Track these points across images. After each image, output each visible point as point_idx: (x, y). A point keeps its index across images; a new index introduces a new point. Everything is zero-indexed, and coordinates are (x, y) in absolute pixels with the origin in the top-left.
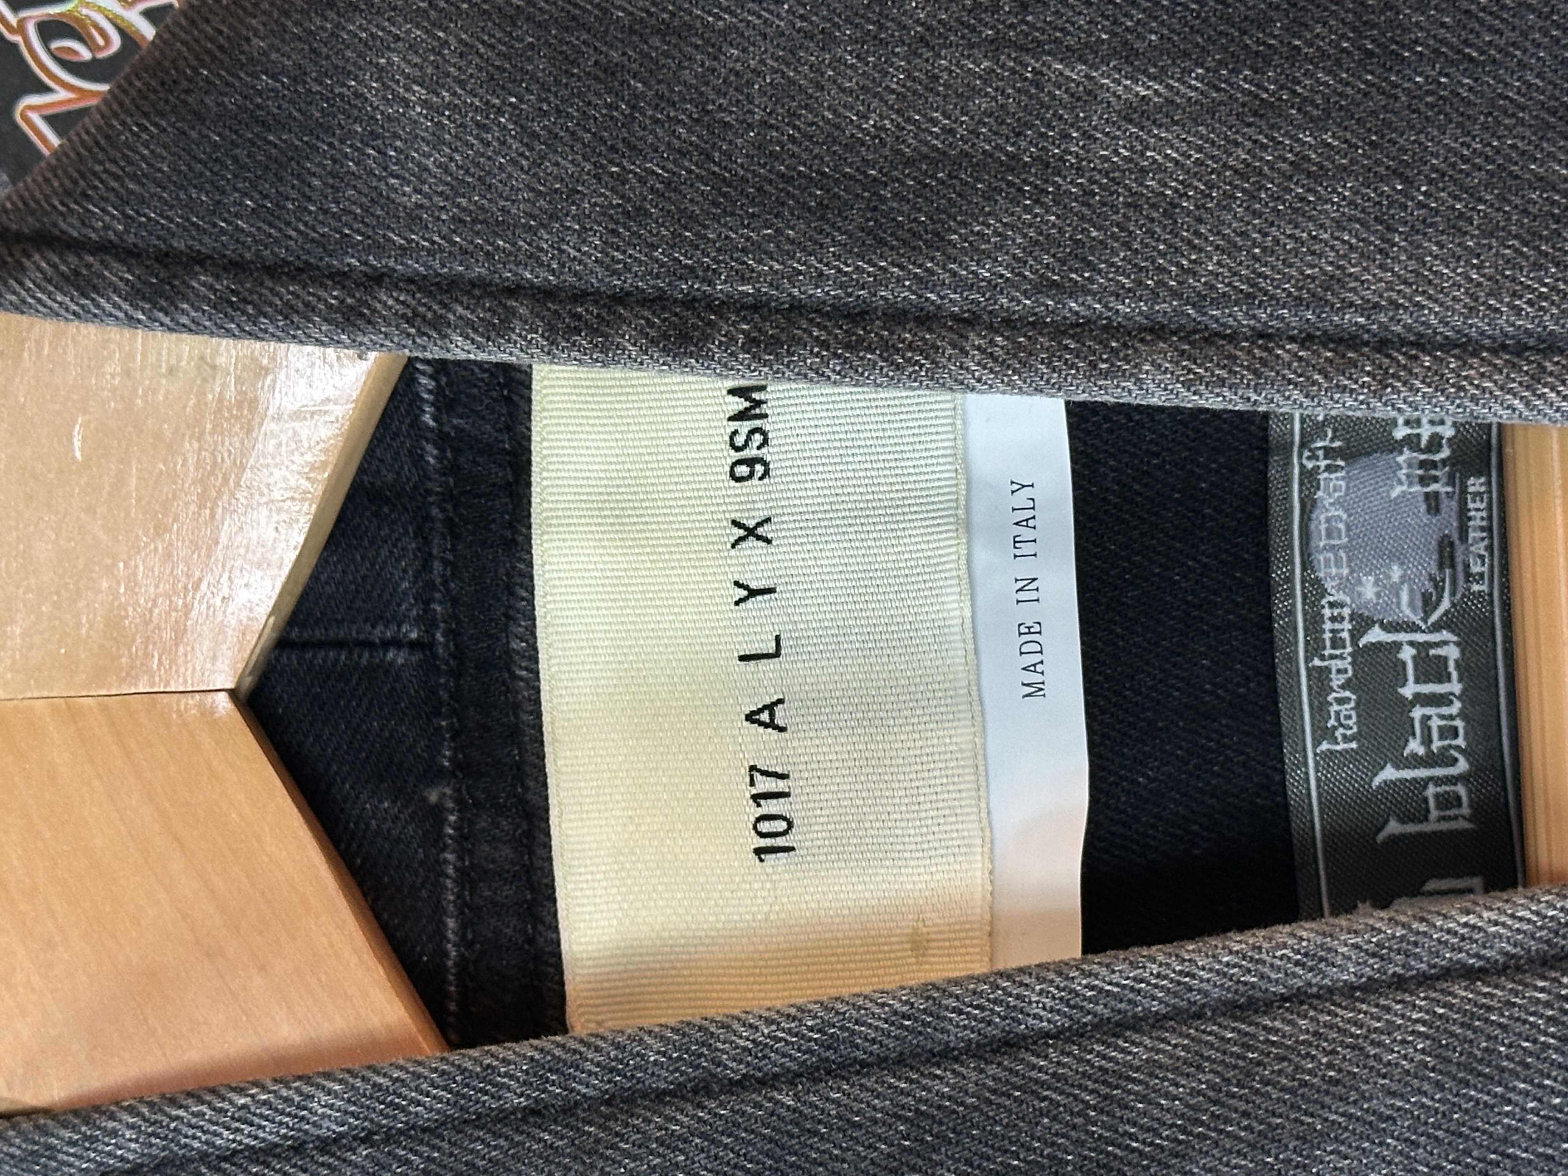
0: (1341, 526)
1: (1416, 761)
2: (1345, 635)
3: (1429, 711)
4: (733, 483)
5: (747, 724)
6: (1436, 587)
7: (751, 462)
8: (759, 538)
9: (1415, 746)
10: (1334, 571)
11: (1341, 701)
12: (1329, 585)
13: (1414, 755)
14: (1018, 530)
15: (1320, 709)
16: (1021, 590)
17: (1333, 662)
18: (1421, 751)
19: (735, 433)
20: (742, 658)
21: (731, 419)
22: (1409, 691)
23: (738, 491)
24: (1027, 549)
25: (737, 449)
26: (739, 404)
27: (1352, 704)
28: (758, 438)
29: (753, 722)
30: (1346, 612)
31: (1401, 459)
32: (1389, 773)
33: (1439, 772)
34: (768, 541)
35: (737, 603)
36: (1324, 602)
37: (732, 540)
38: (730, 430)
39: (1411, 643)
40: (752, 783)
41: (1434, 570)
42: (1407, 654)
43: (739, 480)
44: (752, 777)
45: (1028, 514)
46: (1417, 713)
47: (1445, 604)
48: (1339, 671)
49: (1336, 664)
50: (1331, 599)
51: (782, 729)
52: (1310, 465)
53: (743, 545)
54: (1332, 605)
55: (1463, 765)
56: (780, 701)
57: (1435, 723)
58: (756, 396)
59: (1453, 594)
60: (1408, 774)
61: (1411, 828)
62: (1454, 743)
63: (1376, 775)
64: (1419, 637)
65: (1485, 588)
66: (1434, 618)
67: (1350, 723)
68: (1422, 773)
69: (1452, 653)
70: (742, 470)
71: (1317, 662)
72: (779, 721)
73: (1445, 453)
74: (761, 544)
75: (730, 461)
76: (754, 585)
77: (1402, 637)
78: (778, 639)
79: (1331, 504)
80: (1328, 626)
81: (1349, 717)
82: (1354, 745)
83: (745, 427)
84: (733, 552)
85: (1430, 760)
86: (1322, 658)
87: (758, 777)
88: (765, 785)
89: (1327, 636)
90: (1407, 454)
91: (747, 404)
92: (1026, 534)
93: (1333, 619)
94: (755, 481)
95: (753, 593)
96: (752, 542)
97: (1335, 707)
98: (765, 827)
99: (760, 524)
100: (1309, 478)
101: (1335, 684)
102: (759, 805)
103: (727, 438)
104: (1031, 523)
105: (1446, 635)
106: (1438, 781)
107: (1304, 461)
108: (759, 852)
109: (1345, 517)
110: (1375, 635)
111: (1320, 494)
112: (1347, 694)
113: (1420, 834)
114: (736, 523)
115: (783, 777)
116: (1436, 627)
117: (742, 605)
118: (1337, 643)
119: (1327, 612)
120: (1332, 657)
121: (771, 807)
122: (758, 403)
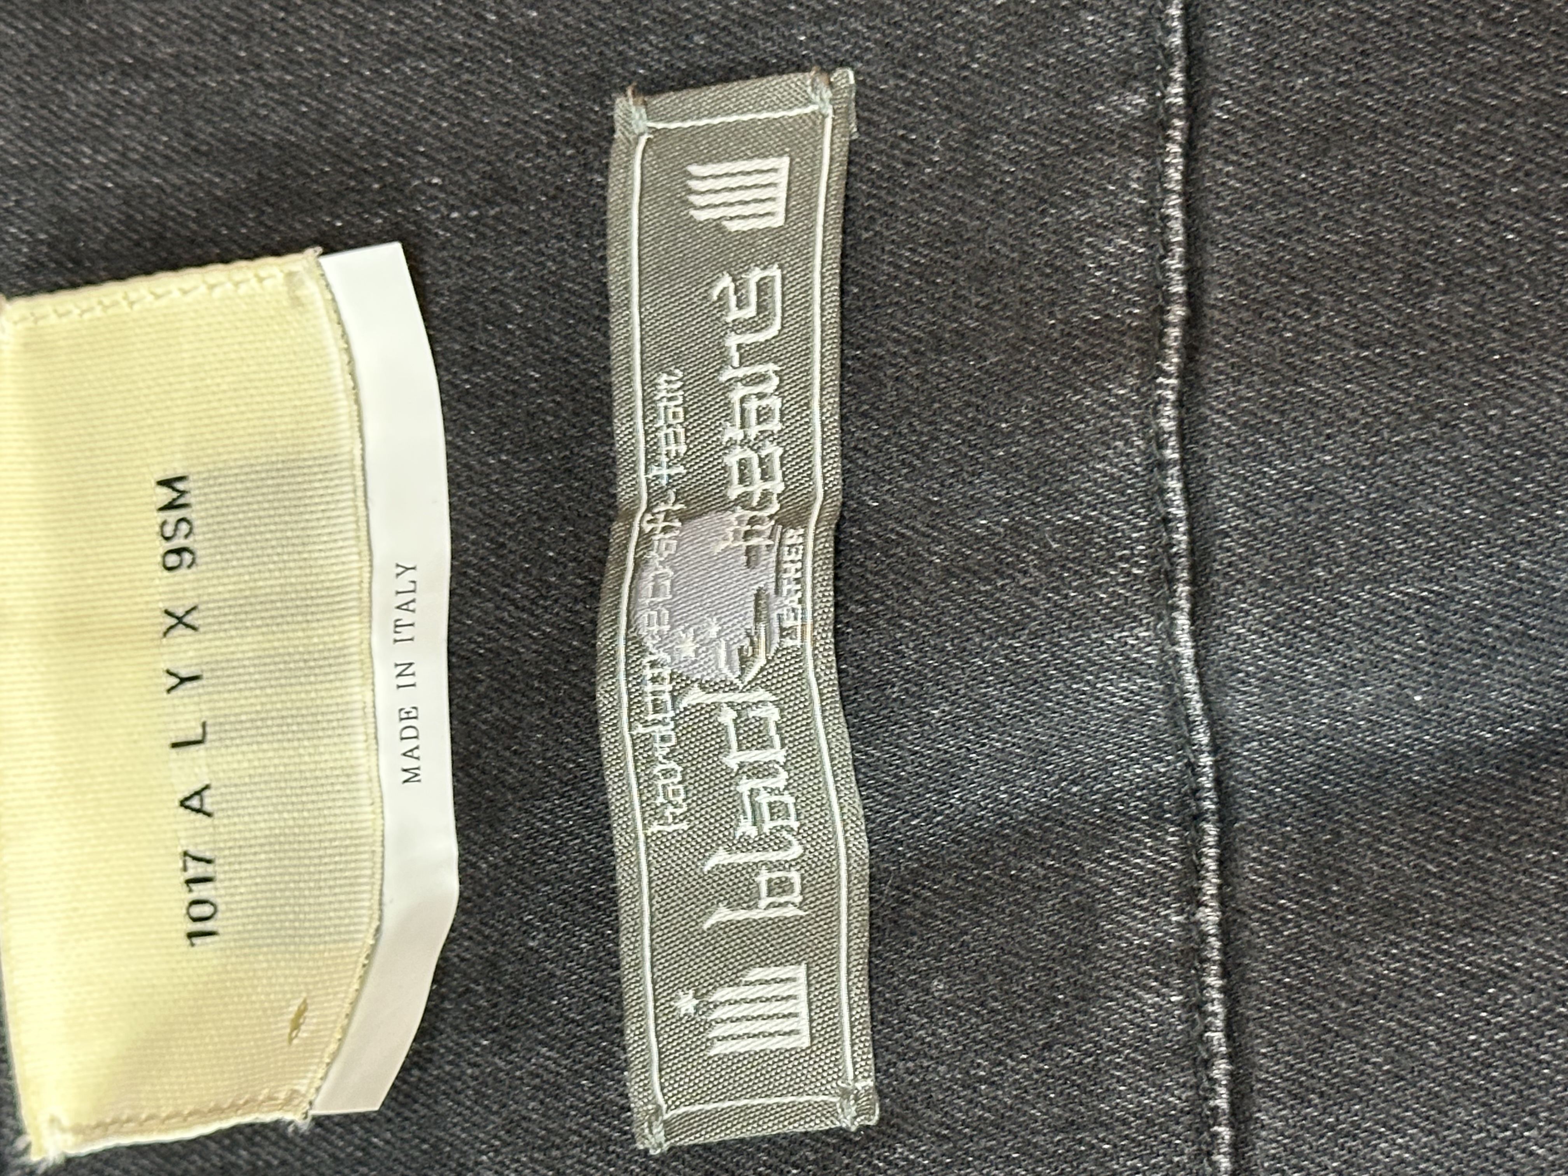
0: (668, 583)
1: (746, 845)
2: (667, 697)
3: (755, 783)
4: (166, 573)
5: (182, 810)
6: (752, 643)
7: (178, 551)
8: (188, 626)
9: (747, 828)
10: (655, 628)
11: (666, 773)
12: (649, 643)
13: (745, 837)
14: (400, 614)
15: (647, 783)
16: (399, 675)
17: (655, 728)
18: (753, 832)
19: (164, 523)
20: (175, 745)
21: (162, 509)
22: (732, 760)
23: (171, 580)
24: (406, 633)
25: (167, 539)
26: (165, 495)
27: (679, 778)
28: (184, 527)
29: (187, 807)
30: (666, 672)
31: (733, 518)
32: (721, 857)
33: (773, 856)
34: (194, 628)
35: (169, 691)
36: (645, 661)
37: (164, 628)
38: (160, 521)
39: (731, 705)
40: (185, 869)
41: (751, 625)
42: (727, 717)
43: (170, 569)
44: (185, 862)
45: (408, 597)
46: (745, 786)
47: (761, 661)
48: (663, 739)
49: (659, 731)
50: (652, 658)
51: (209, 815)
52: (648, 528)
53: (175, 632)
54: (653, 664)
55: (796, 850)
56: (207, 787)
57: (764, 799)
58: (180, 486)
59: (767, 650)
60: (740, 858)
61: (741, 915)
62: (785, 823)
63: (708, 858)
64: (736, 697)
65: (798, 643)
66: (749, 677)
67: (679, 799)
68: (754, 857)
69: (772, 714)
70: (173, 560)
71: (641, 729)
72: (207, 808)
73: (775, 507)
74: (190, 631)
75: (162, 551)
76: (184, 673)
77: (719, 697)
78: (204, 725)
79: (661, 563)
80: (649, 687)
81: (675, 793)
82: (684, 826)
83: (173, 516)
84: (164, 641)
85: (762, 843)
86: (645, 724)
87: (191, 863)
88: (196, 870)
89: (649, 699)
90: (740, 512)
91: (175, 495)
92: (406, 617)
93: (654, 680)
94: (183, 571)
95: (183, 680)
96: (181, 630)
97: (662, 781)
98: (197, 911)
99: (188, 613)
100: (645, 539)
101: (659, 754)
102: (191, 891)
103: (157, 529)
104: (411, 606)
105: (761, 694)
106: (772, 866)
107: (645, 524)
108: (191, 935)
109: (671, 573)
110: (695, 696)
111: (653, 553)
112: (672, 765)
113: (748, 922)
114: (168, 613)
115: (209, 861)
116: (752, 686)
117: (174, 693)
118: (657, 707)
119: (648, 673)
120: (655, 723)
121: (201, 891)
122: (182, 493)
